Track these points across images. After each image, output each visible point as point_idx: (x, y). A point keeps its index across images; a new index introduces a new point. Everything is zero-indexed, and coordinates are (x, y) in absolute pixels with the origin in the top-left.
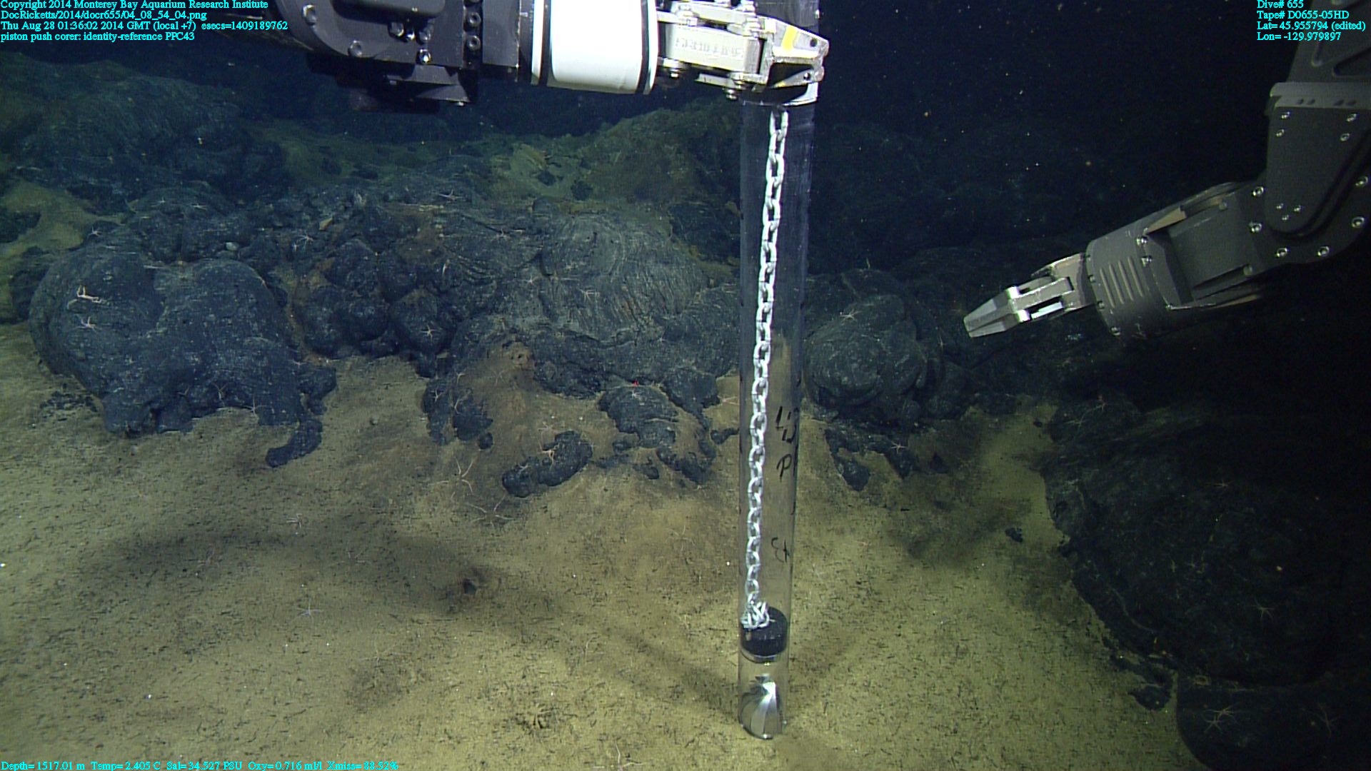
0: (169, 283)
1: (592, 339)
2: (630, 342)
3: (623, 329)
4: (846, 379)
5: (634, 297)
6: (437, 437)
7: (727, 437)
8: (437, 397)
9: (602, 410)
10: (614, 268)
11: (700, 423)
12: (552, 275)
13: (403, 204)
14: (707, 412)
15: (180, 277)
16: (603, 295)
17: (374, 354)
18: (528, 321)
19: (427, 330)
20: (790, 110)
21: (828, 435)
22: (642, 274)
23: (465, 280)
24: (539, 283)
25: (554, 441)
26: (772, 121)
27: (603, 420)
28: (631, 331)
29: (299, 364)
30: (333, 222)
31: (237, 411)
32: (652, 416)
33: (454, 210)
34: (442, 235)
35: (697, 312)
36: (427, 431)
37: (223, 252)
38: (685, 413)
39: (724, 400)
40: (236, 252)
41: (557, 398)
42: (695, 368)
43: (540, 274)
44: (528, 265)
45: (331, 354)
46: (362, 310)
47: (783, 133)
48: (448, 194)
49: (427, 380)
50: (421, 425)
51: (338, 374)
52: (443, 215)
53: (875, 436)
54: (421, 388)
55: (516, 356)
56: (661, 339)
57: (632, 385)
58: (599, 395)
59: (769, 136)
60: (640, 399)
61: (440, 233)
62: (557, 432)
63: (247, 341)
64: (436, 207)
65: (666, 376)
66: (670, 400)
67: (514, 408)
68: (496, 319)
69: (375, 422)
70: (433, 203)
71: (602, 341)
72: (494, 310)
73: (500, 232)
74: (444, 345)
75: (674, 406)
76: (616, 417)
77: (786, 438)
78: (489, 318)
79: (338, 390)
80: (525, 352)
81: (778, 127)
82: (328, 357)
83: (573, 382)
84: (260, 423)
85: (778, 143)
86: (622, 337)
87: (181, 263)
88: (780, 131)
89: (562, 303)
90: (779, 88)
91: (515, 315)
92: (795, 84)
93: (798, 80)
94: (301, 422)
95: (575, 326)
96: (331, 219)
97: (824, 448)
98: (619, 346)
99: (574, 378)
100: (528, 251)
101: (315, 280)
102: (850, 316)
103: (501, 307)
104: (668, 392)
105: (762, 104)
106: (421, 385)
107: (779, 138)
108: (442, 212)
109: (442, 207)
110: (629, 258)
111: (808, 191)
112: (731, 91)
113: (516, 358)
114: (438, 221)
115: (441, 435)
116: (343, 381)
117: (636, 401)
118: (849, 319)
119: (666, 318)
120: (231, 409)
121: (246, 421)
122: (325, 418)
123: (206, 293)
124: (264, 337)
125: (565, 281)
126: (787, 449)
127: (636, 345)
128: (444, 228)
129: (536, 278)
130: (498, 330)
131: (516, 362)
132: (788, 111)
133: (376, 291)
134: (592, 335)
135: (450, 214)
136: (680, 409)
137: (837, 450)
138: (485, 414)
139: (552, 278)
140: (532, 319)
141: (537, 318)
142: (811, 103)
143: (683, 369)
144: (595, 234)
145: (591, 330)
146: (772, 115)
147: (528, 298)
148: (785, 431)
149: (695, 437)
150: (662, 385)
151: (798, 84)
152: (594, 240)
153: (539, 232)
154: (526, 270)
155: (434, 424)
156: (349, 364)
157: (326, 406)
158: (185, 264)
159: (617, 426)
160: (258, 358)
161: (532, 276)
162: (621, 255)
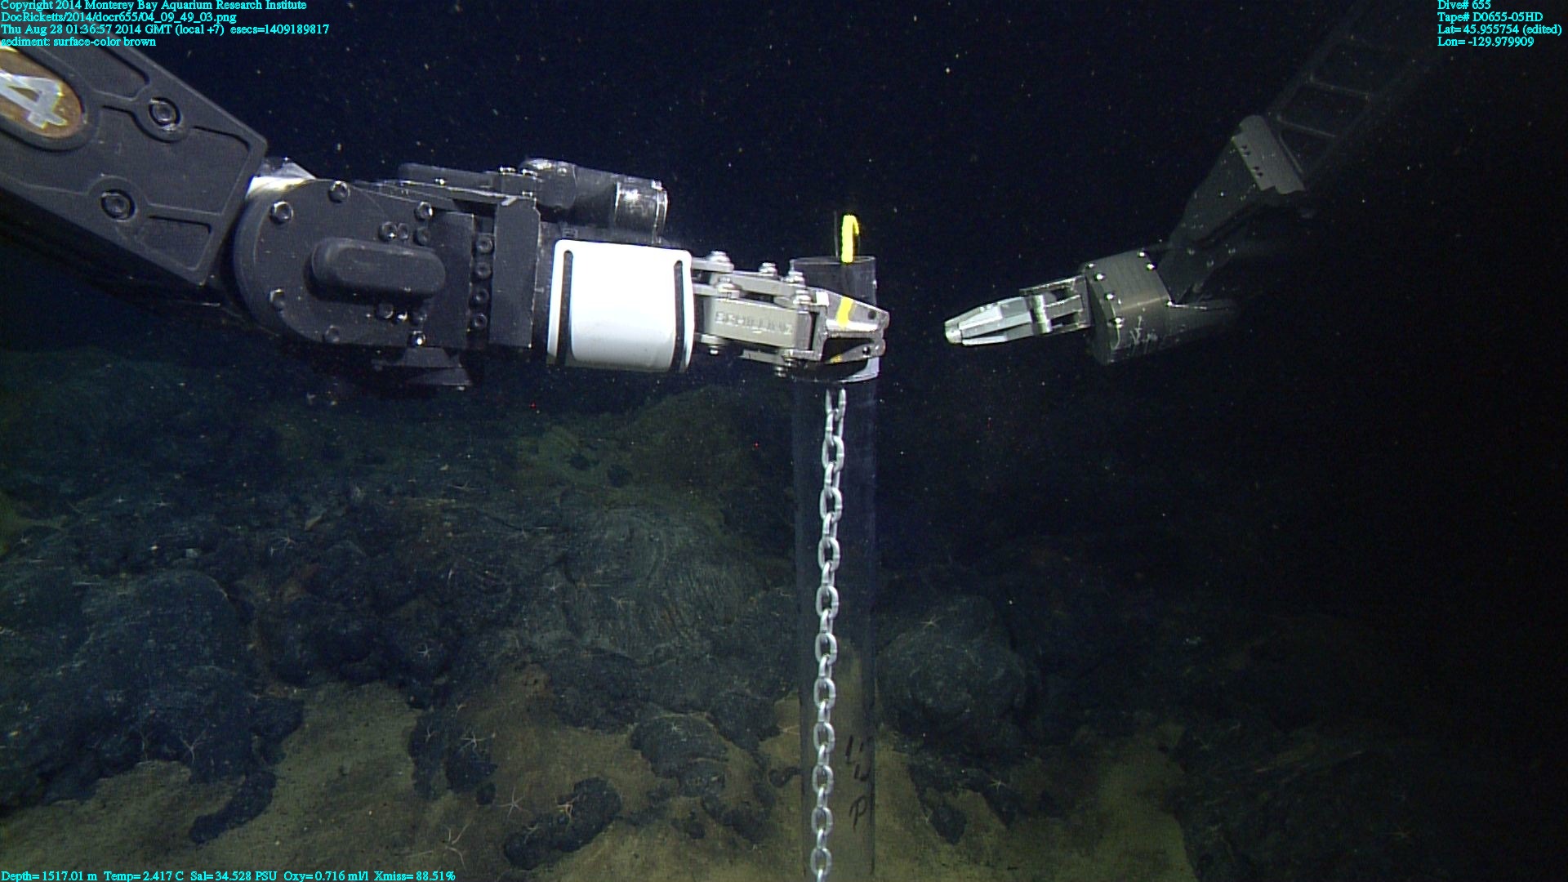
0: (103, 602)
1: (624, 657)
2: (671, 661)
3: (663, 645)
4: (930, 701)
5: (675, 604)
6: (424, 790)
7: (788, 778)
8: (429, 736)
9: (635, 748)
10: (653, 571)
11: (757, 762)
12: (579, 581)
13: (408, 498)
14: (765, 746)
15: (119, 594)
16: (639, 604)
17: (354, 680)
18: (547, 638)
19: (424, 650)
20: (847, 386)
21: (912, 770)
22: (686, 578)
23: (474, 587)
24: (563, 591)
25: (572, 792)
26: (828, 399)
27: (635, 761)
28: (672, 648)
29: (257, 697)
30: (321, 522)
31: (163, 765)
32: (696, 755)
33: (467, 505)
34: (450, 534)
35: (751, 620)
36: (411, 782)
37: (181, 559)
38: (738, 749)
39: (786, 730)
40: (197, 560)
41: (579, 734)
42: (748, 691)
43: (565, 579)
44: (552, 567)
45: (299, 681)
46: (346, 627)
47: (841, 412)
48: (461, 486)
49: (419, 712)
50: (404, 775)
51: (307, 707)
52: (454, 511)
53: (969, 770)
54: (409, 724)
55: (531, 682)
56: (708, 656)
57: (673, 715)
58: (631, 728)
59: (825, 416)
60: (681, 733)
61: (448, 531)
62: (578, 779)
63: (192, 672)
64: (446, 501)
65: (714, 704)
66: (720, 733)
67: (525, 750)
68: (510, 635)
69: (347, 771)
70: (444, 496)
71: (637, 660)
72: (509, 624)
73: (520, 530)
74: (444, 668)
75: (723, 740)
76: (652, 758)
77: (860, 775)
78: (501, 634)
79: (304, 728)
80: (542, 676)
81: (835, 405)
82: (297, 686)
83: (599, 712)
84: (191, 781)
85: (835, 424)
86: (661, 655)
87: (123, 575)
88: (837, 410)
89: (590, 613)
90: (835, 364)
91: (532, 631)
92: (853, 359)
93: (856, 354)
94: (247, 775)
95: (605, 643)
96: (318, 518)
97: (907, 787)
98: (658, 667)
99: (602, 706)
100: (552, 552)
101: (292, 591)
102: (931, 623)
103: (515, 621)
104: (716, 722)
105: (816, 381)
106: (410, 720)
107: (837, 418)
108: (454, 507)
109: (453, 501)
110: (671, 559)
111: (874, 476)
112: (780, 369)
113: (531, 684)
114: (447, 518)
115: (430, 788)
116: (312, 716)
117: (676, 736)
118: (931, 626)
119: (713, 630)
120: (156, 762)
121: (173, 778)
122: (281, 769)
123: (148, 612)
124: (216, 665)
125: (593, 588)
126: (860, 790)
127: (677, 663)
128: (453, 525)
129: (560, 584)
130: (510, 649)
131: (531, 691)
132: (845, 389)
133: (366, 601)
134: (625, 653)
135: (462, 509)
136: (730, 744)
137: (924, 790)
138: (488, 757)
139: (578, 584)
140: (553, 635)
141: (558, 633)
142: (872, 379)
143: (735, 694)
144: (632, 532)
145: (624, 648)
146: (828, 392)
147: (548, 609)
148: (858, 767)
149: (750, 780)
150: (709, 715)
151: (857, 359)
152: (630, 540)
153: (566, 530)
154: (548, 574)
155: (422, 773)
156: (321, 693)
157: (285, 751)
158: (130, 577)
159: (653, 769)
160: (205, 692)
161: (555, 583)
162: (661, 555)
